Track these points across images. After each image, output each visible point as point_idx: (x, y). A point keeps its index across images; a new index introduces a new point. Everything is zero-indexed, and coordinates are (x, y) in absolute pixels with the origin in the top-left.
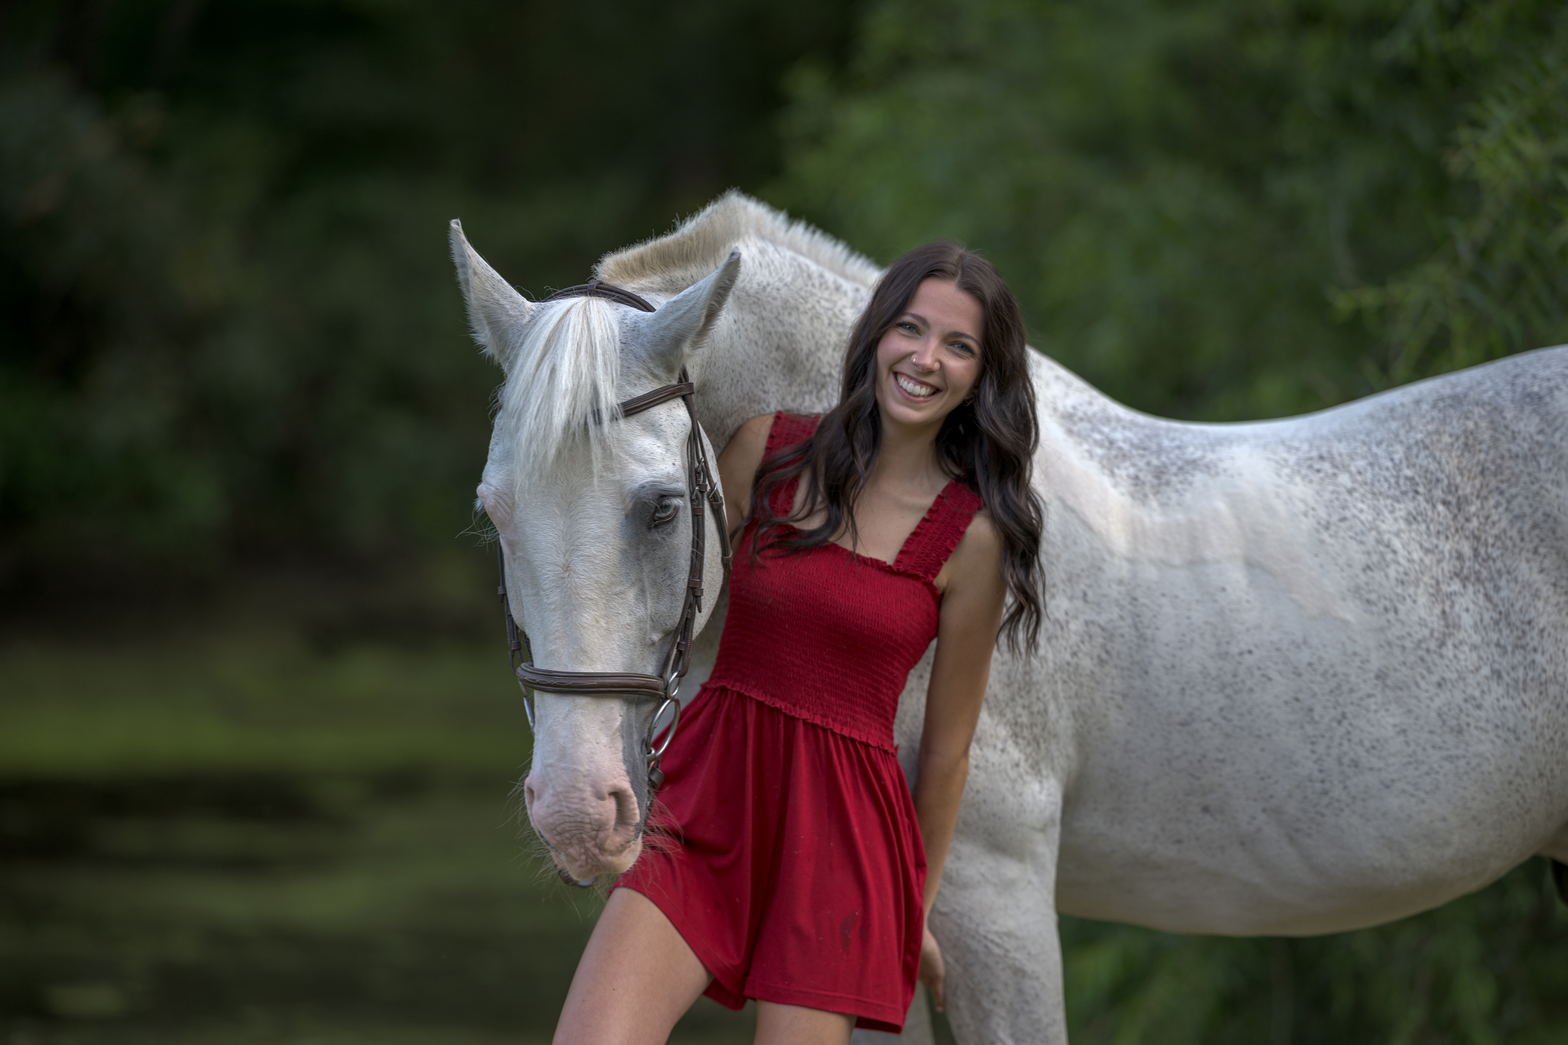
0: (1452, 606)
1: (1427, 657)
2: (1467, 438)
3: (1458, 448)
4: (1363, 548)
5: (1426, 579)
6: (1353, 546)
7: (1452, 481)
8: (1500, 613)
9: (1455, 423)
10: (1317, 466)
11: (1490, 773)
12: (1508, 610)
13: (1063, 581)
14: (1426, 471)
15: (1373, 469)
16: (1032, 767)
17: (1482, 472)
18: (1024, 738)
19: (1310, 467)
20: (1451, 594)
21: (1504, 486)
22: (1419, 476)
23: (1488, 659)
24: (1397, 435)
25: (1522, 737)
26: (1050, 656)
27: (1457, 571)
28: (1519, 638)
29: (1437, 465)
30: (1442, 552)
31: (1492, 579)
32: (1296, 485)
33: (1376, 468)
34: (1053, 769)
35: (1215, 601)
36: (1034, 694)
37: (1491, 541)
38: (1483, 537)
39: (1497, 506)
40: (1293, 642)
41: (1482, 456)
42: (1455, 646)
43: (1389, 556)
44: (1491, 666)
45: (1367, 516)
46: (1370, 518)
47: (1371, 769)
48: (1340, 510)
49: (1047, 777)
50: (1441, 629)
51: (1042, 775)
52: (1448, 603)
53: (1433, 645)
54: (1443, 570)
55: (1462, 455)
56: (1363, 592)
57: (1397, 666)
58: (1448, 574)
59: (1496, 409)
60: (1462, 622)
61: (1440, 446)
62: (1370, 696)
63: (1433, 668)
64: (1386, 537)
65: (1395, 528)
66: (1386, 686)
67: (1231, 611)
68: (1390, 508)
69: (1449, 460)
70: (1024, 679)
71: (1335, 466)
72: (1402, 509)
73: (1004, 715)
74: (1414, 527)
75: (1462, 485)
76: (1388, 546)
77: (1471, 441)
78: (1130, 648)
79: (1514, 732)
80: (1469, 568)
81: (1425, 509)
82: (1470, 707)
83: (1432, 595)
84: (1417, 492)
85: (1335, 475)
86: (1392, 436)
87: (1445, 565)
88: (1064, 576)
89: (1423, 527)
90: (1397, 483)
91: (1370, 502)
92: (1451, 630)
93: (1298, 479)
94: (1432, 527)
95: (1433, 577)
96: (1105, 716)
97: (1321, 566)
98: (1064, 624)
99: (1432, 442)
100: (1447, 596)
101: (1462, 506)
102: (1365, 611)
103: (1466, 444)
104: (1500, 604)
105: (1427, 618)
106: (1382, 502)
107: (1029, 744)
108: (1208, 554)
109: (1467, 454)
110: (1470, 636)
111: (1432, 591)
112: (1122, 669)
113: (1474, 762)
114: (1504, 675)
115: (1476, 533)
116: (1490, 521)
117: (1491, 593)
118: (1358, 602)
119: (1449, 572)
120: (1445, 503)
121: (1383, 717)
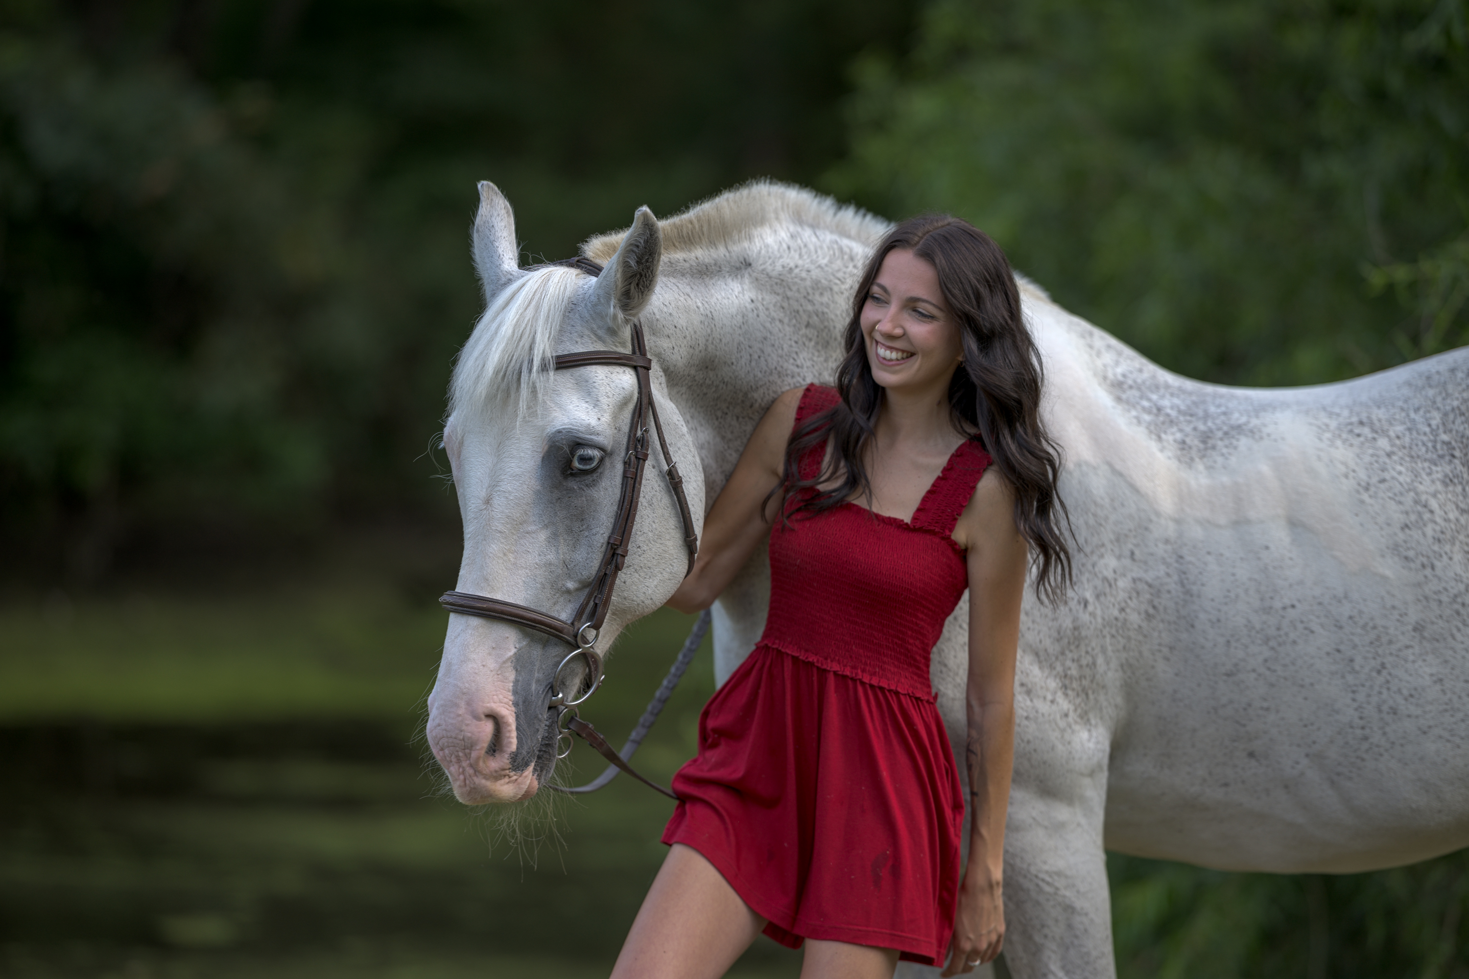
1: (1462, 611)
4: (1401, 507)
6: (1392, 506)
10: (1357, 431)
13: (1111, 542)
15: (1411, 434)
16: (1081, 717)
18: (1073, 690)
19: (1351, 431)
22: (1456, 441)
24: (1434, 402)
26: (1099, 612)
32: (1337, 448)
33: (1414, 433)
34: (1101, 718)
35: (1259, 559)
36: (1083, 648)
40: (1335, 597)
43: (1427, 516)
45: (1405, 478)
46: (1408, 480)
47: (1409, 716)
48: (1380, 472)
49: (1096, 726)
51: (1090, 724)
56: (1401, 549)
57: (1434, 620)
62: (1407, 647)
64: (1424, 497)
65: (1432, 489)
66: (1424, 638)
67: (1275, 568)
68: (1428, 470)
70: (1073, 634)
71: (1374, 431)
72: (1439, 472)
73: (1055, 668)
74: (1451, 488)
76: (1425, 506)
78: (1176, 603)
81: (1461, 472)
84: (1453, 456)
85: (1374, 439)
86: (1429, 403)
88: (1112, 537)
89: (1459, 489)
90: (1434, 447)
91: (1408, 465)
93: (1339, 443)
96: (1153, 667)
97: (1362, 525)
98: (1113, 582)
102: (1404, 568)
106: (1420, 465)
107: (1078, 695)
108: (1252, 515)
112: (1169, 623)
118: (1396, 559)
121: (1420, 667)
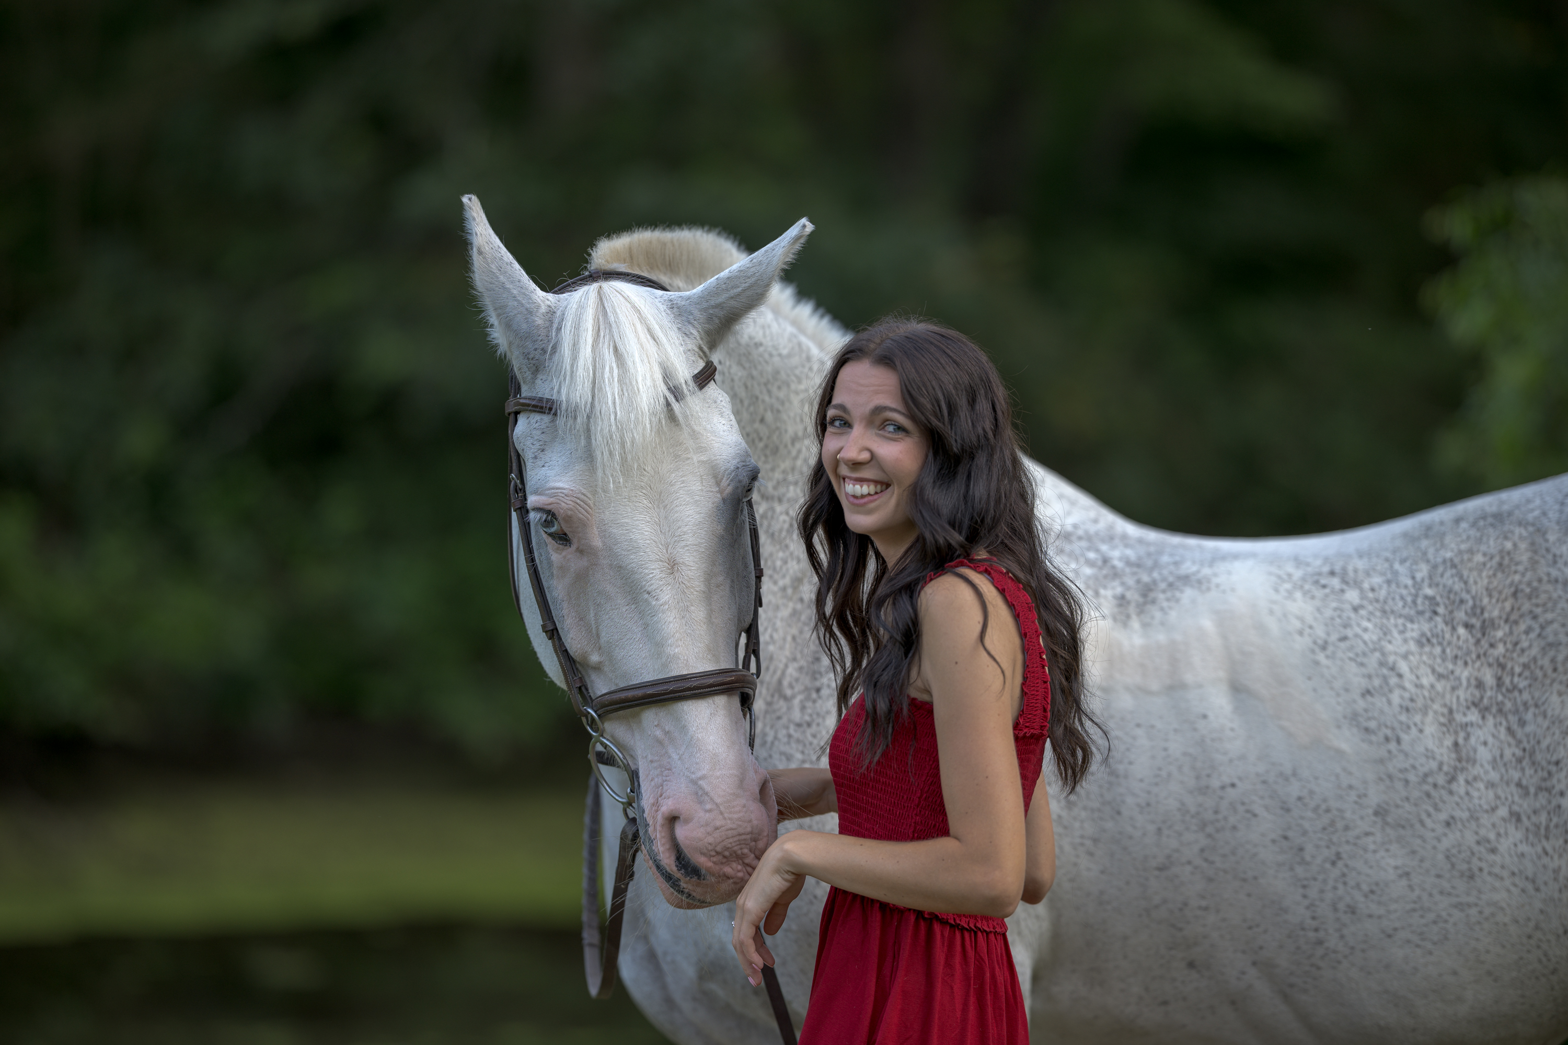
0: (1467, 738)
1: (1433, 793)
2: (1502, 558)
3: (1491, 567)
4: (1364, 670)
5: (1436, 706)
6: (1353, 668)
7: (1478, 603)
8: (1524, 750)
9: (1492, 542)
10: (1323, 582)
11: (1505, 924)
12: (1533, 747)
14: (1450, 591)
15: (1389, 586)
17: (1515, 594)
19: (1316, 582)
20: (1467, 725)
21: (1539, 610)
22: (1442, 596)
23: (1506, 799)
24: (1425, 554)
25: (1542, 887)
27: (1476, 701)
28: (1544, 780)
29: (1462, 585)
30: (1459, 679)
31: (1516, 712)
32: (1295, 600)
33: (1394, 586)
35: (1195, 730)
37: (1517, 670)
38: (1509, 665)
39: (1527, 632)
40: (1281, 774)
41: (1517, 578)
42: (1467, 782)
43: (1393, 680)
44: (1510, 807)
45: (1371, 636)
46: (1375, 638)
47: (1370, 916)
48: (1342, 629)
50: (1452, 763)
52: (1462, 735)
53: (1441, 780)
54: (1458, 698)
55: (1495, 575)
56: (1361, 719)
57: (1399, 802)
58: (1464, 704)
59: (1538, 530)
60: (1478, 757)
61: (1470, 565)
62: (1367, 834)
63: (1441, 805)
64: (1391, 659)
65: (1403, 649)
66: (1387, 824)
67: (1213, 740)
68: (1401, 628)
69: (1479, 580)
71: (1345, 581)
72: (1414, 629)
74: (1427, 649)
75: (1489, 608)
76: (1392, 669)
77: (1506, 561)
79: (1533, 881)
80: (1491, 698)
81: (1443, 631)
82: (1482, 849)
83: (1443, 725)
84: (1435, 613)
85: (1342, 591)
86: (1419, 554)
87: (1461, 693)
89: (1438, 650)
90: (1414, 602)
91: (1378, 621)
92: (1464, 764)
93: (1298, 595)
94: (1448, 651)
95: (1445, 705)
97: (1315, 690)
99: (1462, 561)
100: (1461, 726)
101: (1487, 631)
102: (1363, 741)
103: (1500, 565)
104: (1525, 740)
105: (1436, 749)
106: (1392, 621)
108: (1189, 678)
109: (1499, 575)
110: (1486, 772)
111: (1442, 720)
113: (1487, 911)
114: (1524, 819)
115: (1501, 660)
116: (1518, 647)
117: (1515, 727)
118: (1355, 730)
119: (1466, 700)
120: (1467, 626)
121: (1383, 858)
